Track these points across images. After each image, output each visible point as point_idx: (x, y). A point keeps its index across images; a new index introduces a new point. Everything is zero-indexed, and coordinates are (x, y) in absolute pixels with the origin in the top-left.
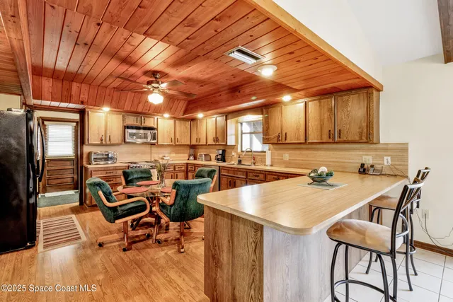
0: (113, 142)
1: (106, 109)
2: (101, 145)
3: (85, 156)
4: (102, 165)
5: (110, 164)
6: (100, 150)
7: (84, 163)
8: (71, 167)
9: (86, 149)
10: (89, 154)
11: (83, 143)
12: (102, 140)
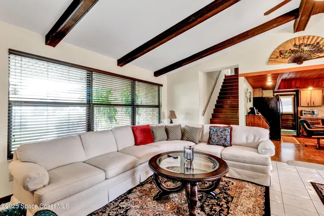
0: (315, 105)
1: (311, 88)
2: (308, 106)
3: (299, 112)
4: (309, 116)
5: (314, 117)
6: (307, 109)
7: (299, 115)
8: (292, 118)
9: (300, 109)
10: (301, 111)
11: (298, 106)
12: (308, 104)
